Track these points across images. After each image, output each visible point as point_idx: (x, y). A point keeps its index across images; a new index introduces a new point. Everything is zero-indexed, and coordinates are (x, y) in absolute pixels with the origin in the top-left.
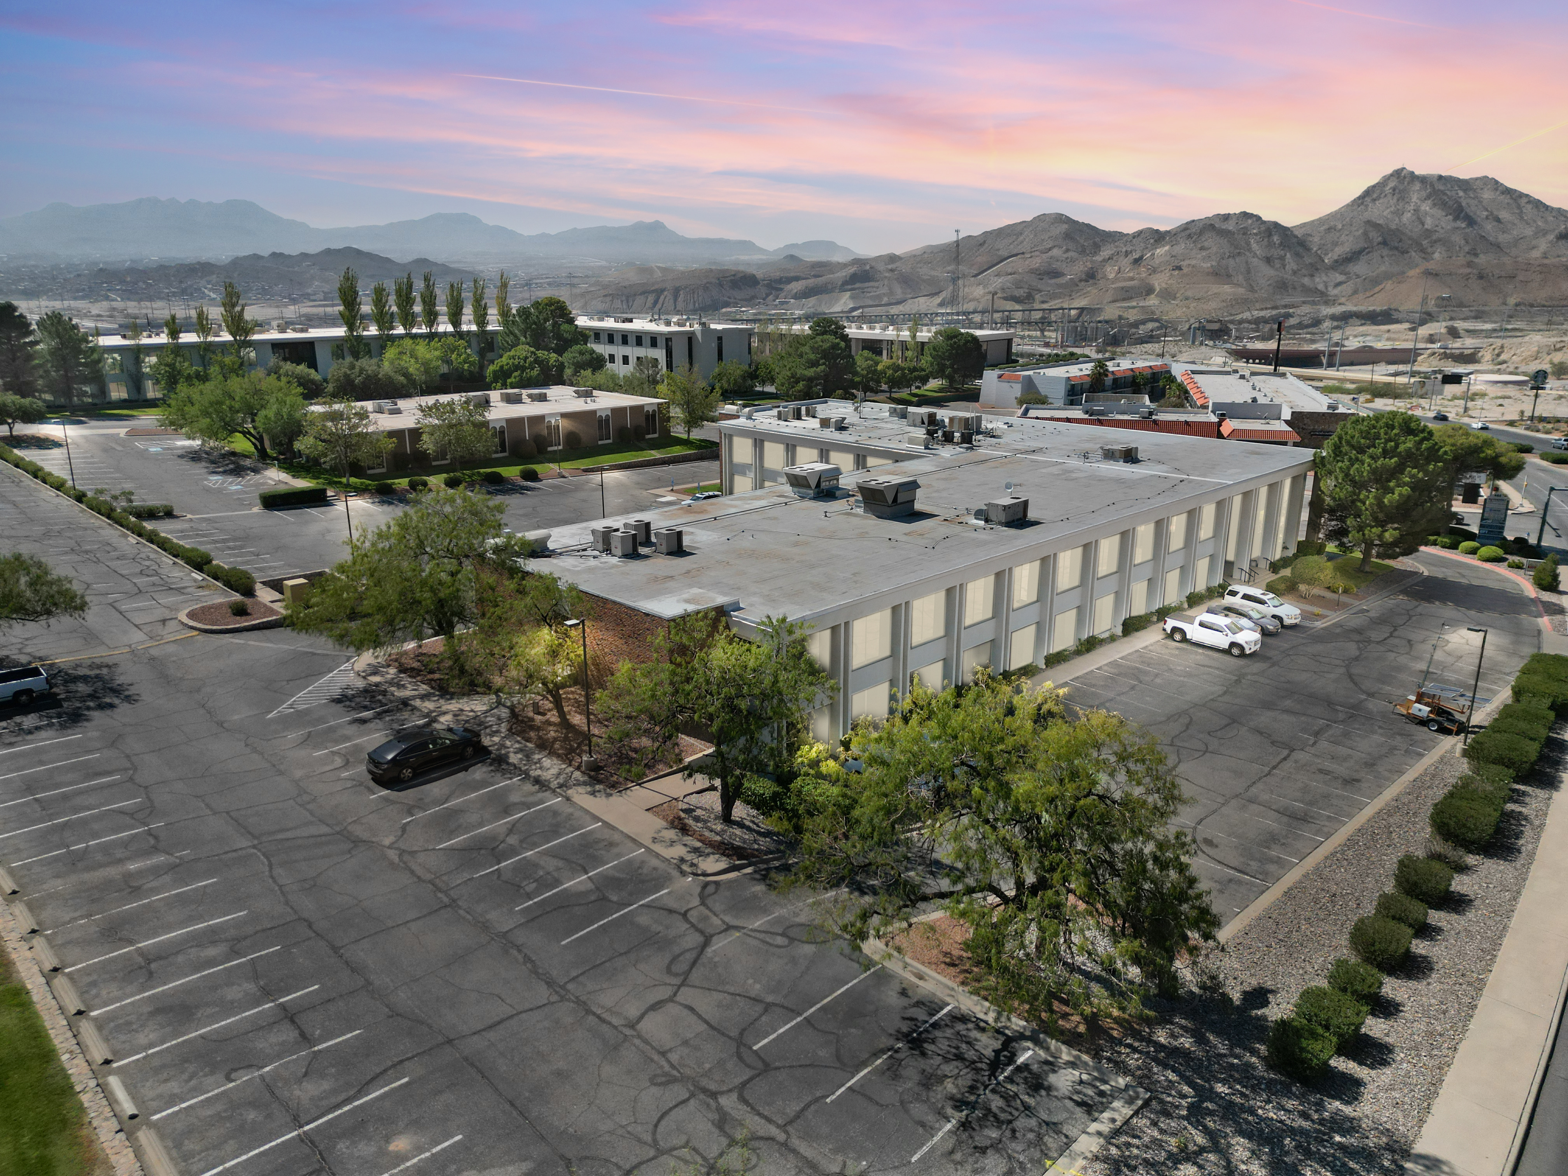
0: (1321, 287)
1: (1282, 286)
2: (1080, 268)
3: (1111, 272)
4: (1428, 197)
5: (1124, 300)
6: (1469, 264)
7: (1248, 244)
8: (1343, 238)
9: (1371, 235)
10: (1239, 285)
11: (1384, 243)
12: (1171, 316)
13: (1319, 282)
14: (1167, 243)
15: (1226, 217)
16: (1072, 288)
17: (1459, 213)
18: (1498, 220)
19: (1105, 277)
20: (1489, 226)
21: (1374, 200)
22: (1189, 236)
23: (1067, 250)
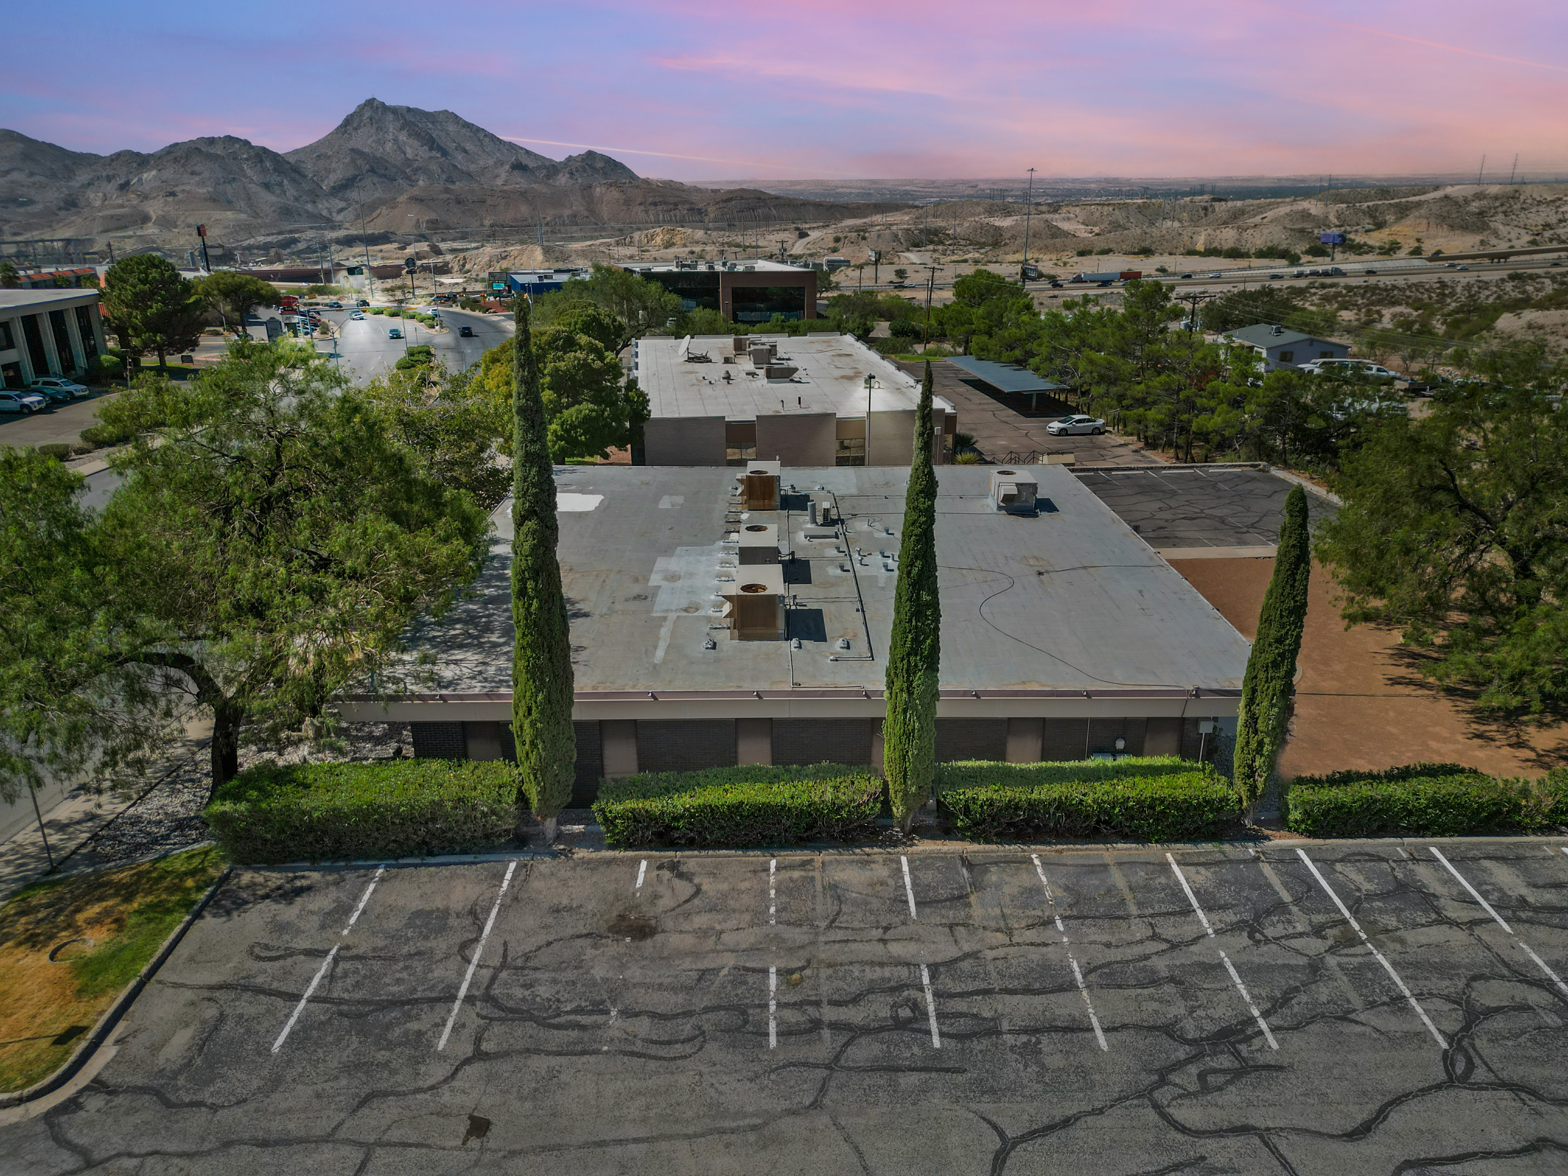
0: (325, 213)
1: (286, 212)
2: (53, 195)
3: (95, 197)
4: (402, 129)
5: (118, 229)
6: (447, 190)
7: (242, 170)
8: (334, 165)
9: (359, 162)
10: (241, 211)
11: (372, 170)
12: (175, 244)
13: (322, 207)
14: (153, 168)
15: (212, 141)
16: (50, 217)
17: (432, 143)
18: (466, 151)
19: (89, 205)
20: (460, 156)
21: (356, 129)
22: (176, 160)
23: (32, 174)
